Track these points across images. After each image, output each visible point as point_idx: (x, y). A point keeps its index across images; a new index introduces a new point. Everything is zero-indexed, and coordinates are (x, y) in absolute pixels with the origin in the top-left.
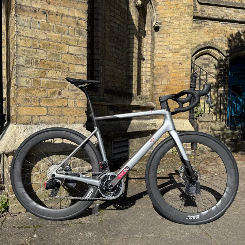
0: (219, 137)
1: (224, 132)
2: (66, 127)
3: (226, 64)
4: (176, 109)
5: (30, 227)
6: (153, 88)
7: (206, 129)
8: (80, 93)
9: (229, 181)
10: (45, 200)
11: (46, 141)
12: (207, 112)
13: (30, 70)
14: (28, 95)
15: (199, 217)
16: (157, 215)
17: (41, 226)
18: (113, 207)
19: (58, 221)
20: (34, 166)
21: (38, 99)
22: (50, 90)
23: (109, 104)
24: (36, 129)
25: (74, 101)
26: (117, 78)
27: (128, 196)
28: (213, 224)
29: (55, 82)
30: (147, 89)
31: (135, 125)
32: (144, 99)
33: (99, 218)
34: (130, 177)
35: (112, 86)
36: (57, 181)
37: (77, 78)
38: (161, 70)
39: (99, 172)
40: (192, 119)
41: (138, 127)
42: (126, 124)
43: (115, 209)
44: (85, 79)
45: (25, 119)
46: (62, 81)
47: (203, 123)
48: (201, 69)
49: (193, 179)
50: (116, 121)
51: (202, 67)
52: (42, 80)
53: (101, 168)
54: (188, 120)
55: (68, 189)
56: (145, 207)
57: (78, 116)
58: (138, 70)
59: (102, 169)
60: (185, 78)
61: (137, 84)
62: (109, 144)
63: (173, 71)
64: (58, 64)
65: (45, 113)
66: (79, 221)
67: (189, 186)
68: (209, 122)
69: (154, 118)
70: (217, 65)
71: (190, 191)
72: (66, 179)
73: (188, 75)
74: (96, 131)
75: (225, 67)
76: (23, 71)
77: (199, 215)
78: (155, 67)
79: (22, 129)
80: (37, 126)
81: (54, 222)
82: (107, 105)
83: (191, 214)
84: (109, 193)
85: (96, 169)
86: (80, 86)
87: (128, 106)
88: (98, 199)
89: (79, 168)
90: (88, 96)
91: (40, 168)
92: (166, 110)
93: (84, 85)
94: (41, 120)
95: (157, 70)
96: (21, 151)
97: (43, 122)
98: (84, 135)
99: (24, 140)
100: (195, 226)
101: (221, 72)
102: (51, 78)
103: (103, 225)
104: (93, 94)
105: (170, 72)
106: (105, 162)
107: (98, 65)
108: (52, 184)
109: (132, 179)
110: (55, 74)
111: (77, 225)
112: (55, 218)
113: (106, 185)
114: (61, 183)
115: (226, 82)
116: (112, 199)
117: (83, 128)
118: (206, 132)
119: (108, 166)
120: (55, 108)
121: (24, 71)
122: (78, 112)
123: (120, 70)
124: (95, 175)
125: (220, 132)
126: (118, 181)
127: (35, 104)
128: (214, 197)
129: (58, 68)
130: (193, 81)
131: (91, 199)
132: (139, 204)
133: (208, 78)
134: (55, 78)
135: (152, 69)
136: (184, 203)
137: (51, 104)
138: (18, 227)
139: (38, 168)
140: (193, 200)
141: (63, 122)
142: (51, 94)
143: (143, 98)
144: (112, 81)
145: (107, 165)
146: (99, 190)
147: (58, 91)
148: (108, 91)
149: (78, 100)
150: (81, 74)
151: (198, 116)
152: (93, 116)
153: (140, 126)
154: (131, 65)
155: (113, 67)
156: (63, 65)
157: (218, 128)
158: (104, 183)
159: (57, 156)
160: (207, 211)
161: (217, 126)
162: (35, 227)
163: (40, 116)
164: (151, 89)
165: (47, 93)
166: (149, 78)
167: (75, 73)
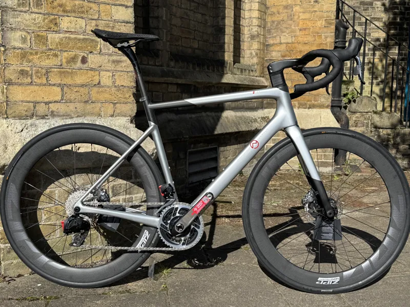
0: (388, 140)
1: (397, 131)
2: (98, 123)
3: (405, 2)
4: (296, 87)
5: (38, 299)
6: (263, 50)
7: (363, 126)
8: (122, 60)
9: (394, 217)
10: (64, 253)
11: (63, 148)
12: (367, 95)
13: (27, 16)
14: (25, 64)
15: (338, 280)
16: (263, 277)
17: (59, 298)
18: (186, 265)
19: (87, 289)
20: (42, 194)
21: (44, 71)
22: (65, 54)
23: (180, 81)
24: (43, 126)
25: (111, 75)
26: (195, 30)
27: (214, 247)
28: (364, 293)
29: (76, 38)
30: (253, 51)
31: (229, 121)
32: (247, 71)
33: (161, 284)
34: (219, 214)
35: (185, 47)
36: (85, 219)
37: (115, 31)
38: (279, 13)
39: (159, 203)
40: (337, 108)
41: (235, 123)
42: (213, 118)
43: (190, 267)
44: (131, 33)
45: (22, 109)
46: (87, 37)
47: (358, 115)
48: (355, 11)
49: (328, 212)
50: (194, 113)
51: (359, 8)
52: (50, 36)
53: (163, 195)
54: (329, 111)
55: (105, 234)
56: (244, 264)
57: (121, 103)
58: (235, 15)
59: (165, 197)
60: (325, 30)
61: (232, 42)
62: (182, 156)
63: (302, 16)
64: (79, 4)
65: (59, 98)
66: (126, 288)
67: (321, 226)
68: (369, 113)
69: (266, 108)
70: (387, 5)
71: (322, 235)
72: (101, 216)
73: (331, 24)
74: (152, 130)
75: (402, 8)
76: (15, 19)
77: (339, 278)
78: (268, 8)
79: (18, 127)
80: (44, 121)
81: (81, 291)
82: (177, 84)
83: (324, 275)
84: (178, 239)
85: (153, 197)
86: (119, 45)
87: (216, 86)
88: (158, 249)
89: (124, 197)
90: (136, 64)
91: (53, 196)
92: (280, 89)
93: (128, 43)
94: (51, 110)
95: (273, 14)
96: (16, 166)
97: (55, 113)
98: (132, 138)
99: (21, 147)
100: (332, 295)
101: (395, 18)
102: (66, 31)
103: (168, 294)
104: (150, 63)
105: (296, 17)
106: (169, 184)
107: (158, 7)
108: (74, 225)
109: (223, 217)
110: (74, 24)
111: (122, 295)
112: (82, 284)
113: (172, 225)
114: (90, 222)
115: (404, 36)
116: (182, 250)
117: (130, 124)
118: (364, 132)
119: (174, 192)
120: (77, 88)
121: (17, 20)
122: (120, 96)
123: (199, 16)
124: (153, 208)
125: (389, 131)
126: (193, 218)
127: (39, 81)
128: (370, 247)
129: (79, 12)
130: (341, 36)
131: (145, 249)
132: (232, 258)
133: (370, 29)
134: (75, 32)
135: (262, 13)
136: (314, 257)
137: (68, 81)
138: (17, 300)
139: (50, 198)
140: (332, 252)
141: (92, 114)
142: (68, 62)
143: (245, 70)
144: (186, 38)
145: (173, 190)
146: (159, 235)
147: (80, 55)
148: (177, 57)
149: (119, 73)
150: (122, 22)
151: (350, 102)
152: (146, 102)
153: (239, 122)
154: (221, 6)
155: (187, 9)
156: (88, 7)
157: (385, 125)
158: (169, 222)
159: (84, 176)
160: (353, 270)
161: (385, 121)
162: (47, 299)
163: (51, 103)
164: (260, 52)
165: (61, 60)
166: (256, 31)
167: (111, 21)
